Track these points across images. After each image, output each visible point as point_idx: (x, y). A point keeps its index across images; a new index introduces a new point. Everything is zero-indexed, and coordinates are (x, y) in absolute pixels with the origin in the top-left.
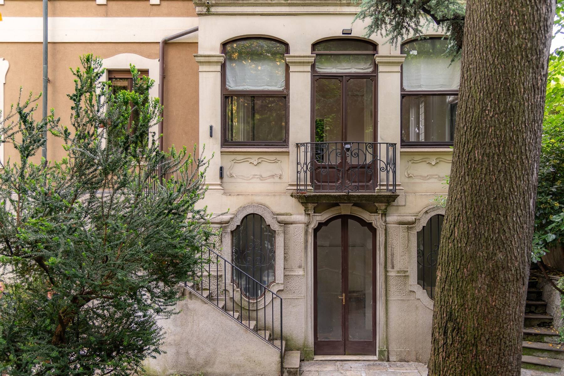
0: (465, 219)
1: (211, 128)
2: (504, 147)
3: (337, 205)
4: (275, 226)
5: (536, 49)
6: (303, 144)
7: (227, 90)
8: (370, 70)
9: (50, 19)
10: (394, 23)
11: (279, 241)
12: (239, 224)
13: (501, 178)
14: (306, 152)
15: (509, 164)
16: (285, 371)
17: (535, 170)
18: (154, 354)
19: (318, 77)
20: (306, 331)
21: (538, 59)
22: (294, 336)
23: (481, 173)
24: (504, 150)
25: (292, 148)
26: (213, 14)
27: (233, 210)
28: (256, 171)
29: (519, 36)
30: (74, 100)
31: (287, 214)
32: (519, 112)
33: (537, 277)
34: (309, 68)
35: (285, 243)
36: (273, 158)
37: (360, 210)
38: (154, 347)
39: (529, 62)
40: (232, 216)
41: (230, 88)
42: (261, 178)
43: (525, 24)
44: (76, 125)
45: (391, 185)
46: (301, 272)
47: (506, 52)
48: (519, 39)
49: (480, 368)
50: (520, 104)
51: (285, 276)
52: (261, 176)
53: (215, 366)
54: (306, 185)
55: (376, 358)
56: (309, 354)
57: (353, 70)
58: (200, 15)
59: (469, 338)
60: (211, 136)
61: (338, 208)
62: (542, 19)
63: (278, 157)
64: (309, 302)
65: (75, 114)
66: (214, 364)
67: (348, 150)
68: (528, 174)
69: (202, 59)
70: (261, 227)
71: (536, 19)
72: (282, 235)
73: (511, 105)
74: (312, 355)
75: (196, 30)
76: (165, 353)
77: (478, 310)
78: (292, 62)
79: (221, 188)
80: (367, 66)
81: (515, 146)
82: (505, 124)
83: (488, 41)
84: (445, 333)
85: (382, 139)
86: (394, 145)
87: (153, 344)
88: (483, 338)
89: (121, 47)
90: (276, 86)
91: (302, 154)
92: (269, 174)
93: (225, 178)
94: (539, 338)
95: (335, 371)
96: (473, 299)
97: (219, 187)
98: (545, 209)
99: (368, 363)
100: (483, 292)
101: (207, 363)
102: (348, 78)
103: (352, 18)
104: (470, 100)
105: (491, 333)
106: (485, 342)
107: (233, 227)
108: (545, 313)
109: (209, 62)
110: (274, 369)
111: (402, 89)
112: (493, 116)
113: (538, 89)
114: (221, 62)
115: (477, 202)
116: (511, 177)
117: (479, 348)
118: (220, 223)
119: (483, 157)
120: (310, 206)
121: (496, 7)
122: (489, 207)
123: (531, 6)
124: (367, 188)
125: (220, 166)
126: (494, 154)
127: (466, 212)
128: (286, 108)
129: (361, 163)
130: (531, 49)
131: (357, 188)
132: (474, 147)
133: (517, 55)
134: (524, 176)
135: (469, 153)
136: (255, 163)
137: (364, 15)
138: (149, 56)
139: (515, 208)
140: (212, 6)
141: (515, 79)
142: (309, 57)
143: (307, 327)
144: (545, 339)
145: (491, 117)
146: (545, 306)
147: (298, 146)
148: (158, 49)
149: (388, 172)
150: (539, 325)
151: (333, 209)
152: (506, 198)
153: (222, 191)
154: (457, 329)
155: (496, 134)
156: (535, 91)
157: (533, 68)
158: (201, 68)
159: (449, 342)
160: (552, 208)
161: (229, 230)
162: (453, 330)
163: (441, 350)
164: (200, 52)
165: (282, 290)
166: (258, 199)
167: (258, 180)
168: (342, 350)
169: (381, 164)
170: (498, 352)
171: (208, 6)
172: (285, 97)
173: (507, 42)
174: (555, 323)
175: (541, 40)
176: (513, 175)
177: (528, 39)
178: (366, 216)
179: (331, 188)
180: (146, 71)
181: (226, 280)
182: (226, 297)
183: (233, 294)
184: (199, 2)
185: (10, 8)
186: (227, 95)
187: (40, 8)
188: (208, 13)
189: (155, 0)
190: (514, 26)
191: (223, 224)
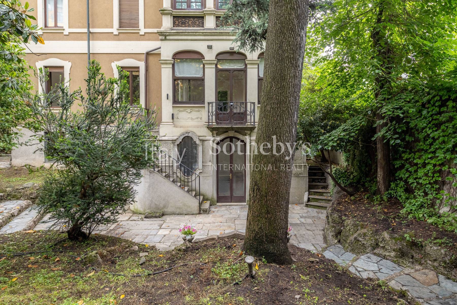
0: (263, 138)
1: (168, 95)
2: (280, 104)
3: (227, 132)
4: (198, 142)
5: (295, 58)
6: (211, 103)
7: (175, 76)
8: (244, 67)
9: (91, 42)
10: (251, 45)
11: (200, 149)
12: (181, 141)
13: (279, 119)
14: (212, 106)
15: (282, 112)
16: (202, 210)
17: (295, 115)
18: (132, 202)
19: (218, 71)
20: (213, 191)
21: (296, 63)
22: (207, 194)
23: (270, 117)
24: (280, 106)
25: (206, 105)
26: (168, 40)
27: (178, 134)
28: (189, 116)
29: (287, 52)
30: (88, 82)
31: (204, 136)
32: (287, 88)
33: (322, 165)
34: (214, 66)
35: (203, 150)
36: (197, 109)
37: (238, 134)
38: (132, 199)
39: (292, 64)
40: (178, 137)
41: (177, 76)
42: (192, 119)
43: (290, 46)
44: (89, 94)
45: (252, 122)
46: (210, 164)
47: (281, 59)
48: (287, 53)
49: (268, 207)
50: (288, 84)
51: (203, 165)
52: (192, 118)
53: (169, 208)
54: (212, 122)
55: (245, 204)
56: (214, 202)
57: (236, 67)
58: (162, 40)
59: (263, 193)
60: (168, 99)
61: (227, 133)
62: (298, 44)
63: (200, 109)
64: (214, 178)
65: (88, 89)
66: (168, 207)
67: (232, 105)
68: (291, 117)
69: (163, 62)
70: (192, 143)
71: (295, 44)
72: (201, 146)
73: (283, 85)
74: (216, 203)
75: (160, 48)
76: (137, 202)
77: (267, 180)
78: (206, 63)
79: (172, 124)
80: (242, 65)
81: (285, 104)
82: (281, 94)
83: (274, 54)
84: (254, 191)
85: (249, 100)
86: (254, 103)
87: (131, 198)
88: (269, 193)
89: (126, 56)
90: (199, 75)
91: (210, 108)
92: (196, 117)
93: (175, 119)
94: (321, 194)
95: (225, 210)
96: (266, 175)
97: (172, 123)
98: (317, 133)
99: (242, 206)
100: (270, 172)
101: (164, 207)
102: (233, 71)
103: (231, 42)
104: (266, 82)
105: (273, 191)
106: (270, 195)
107: (178, 142)
108: (325, 182)
109: (166, 63)
110: (196, 209)
111: (259, 76)
112: (275, 90)
113: (297, 77)
114: (172, 63)
115: (268, 130)
116: (283, 118)
117: (268, 198)
118: (172, 141)
119: (270, 109)
120: (215, 132)
121: (277, 38)
122: (273, 133)
123: (293, 37)
124: (242, 123)
125: (172, 113)
126: (275, 108)
127: (263, 135)
128: (203, 86)
129: (238, 112)
130: (293, 58)
131: (236, 124)
132: (267, 104)
133: (287, 61)
134: (289, 118)
135: (265, 107)
136: (189, 112)
137: (236, 40)
138: (139, 60)
139: (285, 133)
140: (167, 36)
141: (285, 72)
142: (214, 61)
143: (213, 189)
144: (324, 194)
145: (274, 90)
146: (325, 179)
147: (209, 103)
148: (144, 57)
149: (251, 116)
150: (322, 188)
151: (225, 134)
152: (281, 128)
153: (173, 125)
154: (259, 189)
155: (276, 98)
156: (295, 78)
157: (294, 67)
158: (162, 66)
159: (255, 195)
160: (321, 133)
161: (176, 144)
162: (257, 190)
163: (252, 199)
164: (162, 58)
165: (201, 172)
166: (190, 129)
167: (190, 120)
168: (230, 200)
169: (248, 113)
170: (276, 200)
171: (165, 36)
172: (203, 80)
173: (282, 54)
174: (329, 187)
175: (298, 54)
176: (284, 118)
177: (291, 53)
178: (241, 137)
179: (225, 124)
180: (138, 68)
181: (175, 168)
182: (175, 176)
183: (178, 174)
184: (161, 34)
185: (72, 36)
186: (175, 79)
187: (86, 36)
188: (166, 39)
189: (142, 33)
190: (285, 47)
191: (173, 141)
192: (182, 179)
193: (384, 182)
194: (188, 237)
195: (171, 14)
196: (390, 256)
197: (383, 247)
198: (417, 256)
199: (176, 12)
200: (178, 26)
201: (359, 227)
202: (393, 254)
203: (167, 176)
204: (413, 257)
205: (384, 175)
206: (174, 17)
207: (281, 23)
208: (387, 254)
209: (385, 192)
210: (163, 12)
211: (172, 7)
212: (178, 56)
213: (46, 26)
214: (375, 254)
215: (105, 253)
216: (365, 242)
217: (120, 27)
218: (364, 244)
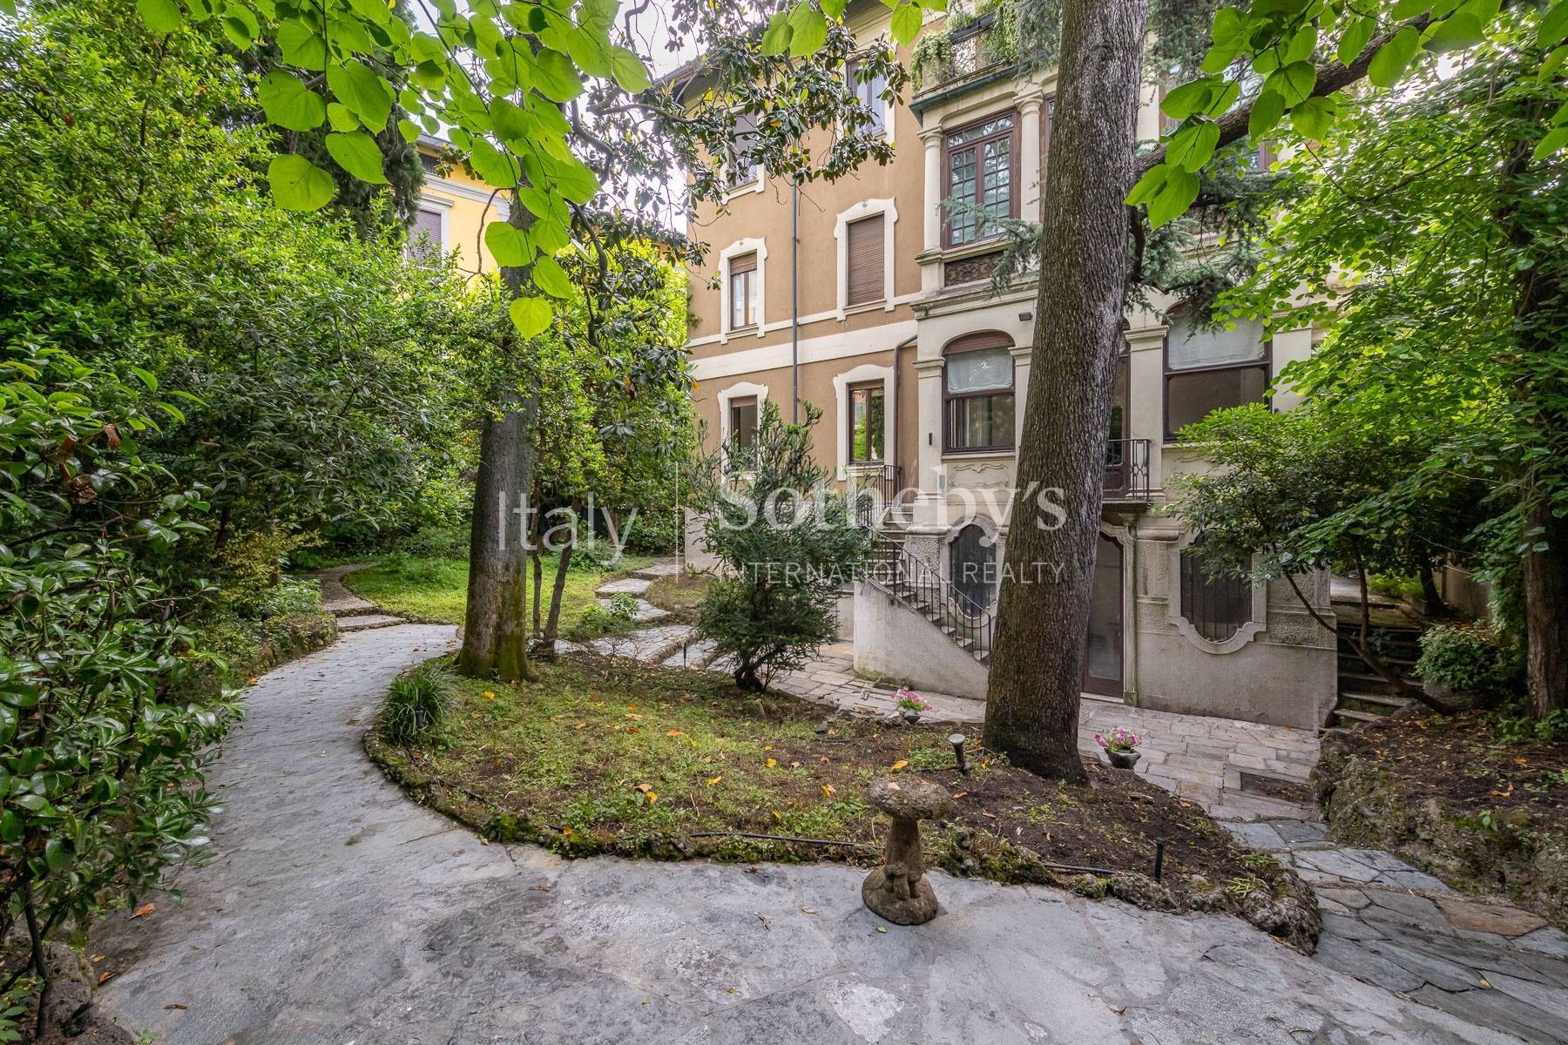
1: (931, 435)
7: (948, 394)
9: (798, 343)
11: (1000, 554)
12: (957, 536)
26: (932, 317)
28: (979, 478)
36: (997, 463)
41: (952, 392)
42: (985, 486)
45: (1144, 492)
52: (984, 484)
55: (1121, 700)
58: (919, 320)
60: (931, 445)
63: (1005, 463)
69: (921, 366)
72: (1004, 549)
75: (917, 336)
78: (1016, 356)
85: (1134, 434)
86: (1154, 441)
89: (858, 360)
90: (1003, 383)
92: (994, 481)
107: (951, 539)
109: (928, 368)
111: (1166, 369)
114: (941, 366)
118: (938, 534)
124: (1116, 495)
128: (1010, 406)
136: (979, 470)
138: (884, 365)
140: (931, 309)
148: (893, 357)
158: (921, 375)
161: (946, 542)
164: (920, 359)
171: (927, 310)
172: (1011, 395)
178: (1112, 530)
180: (882, 380)
181: (944, 594)
182: (944, 612)
183: (951, 609)
184: (917, 307)
185: (771, 338)
186: (947, 400)
187: (790, 334)
188: (927, 317)
189: (889, 307)
190: (1059, 344)
191: (941, 535)
192: (960, 619)
193: (1547, 680)
194: (910, 713)
195: (940, 261)
196: (1444, 868)
197: (1429, 842)
198: (1512, 876)
199: (952, 254)
200: (956, 281)
201: (1377, 783)
202: (1453, 864)
203: (924, 611)
204: (1502, 879)
205: (1548, 654)
206: (947, 264)
207: (1051, 297)
208: (1437, 861)
209: (1550, 709)
210: (924, 260)
211: (942, 246)
212: (955, 349)
213: (732, 328)
214: (1401, 856)
215: (774, 706)
216: (1379, 822)
217: (849, 303)
218: (1374, 825)
